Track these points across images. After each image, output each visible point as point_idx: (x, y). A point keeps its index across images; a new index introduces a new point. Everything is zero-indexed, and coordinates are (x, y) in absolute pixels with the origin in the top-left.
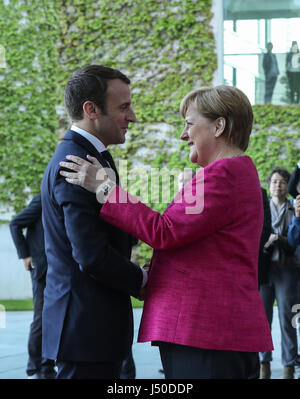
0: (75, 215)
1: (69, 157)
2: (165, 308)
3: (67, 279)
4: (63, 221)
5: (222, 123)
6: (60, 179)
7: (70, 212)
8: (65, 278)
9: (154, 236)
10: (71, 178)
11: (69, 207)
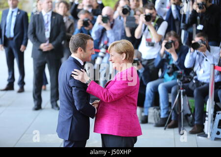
0: (78, 91)
1: (75, 70)
2: (108, 122)
3: (71, 111)
4: (72, 92)
5: (125, 55)
6: (71, 77)
7: (75, 90)
8: (70, 111)
9: (106, 98)
10: (75, 77)
11: (75, 88)
